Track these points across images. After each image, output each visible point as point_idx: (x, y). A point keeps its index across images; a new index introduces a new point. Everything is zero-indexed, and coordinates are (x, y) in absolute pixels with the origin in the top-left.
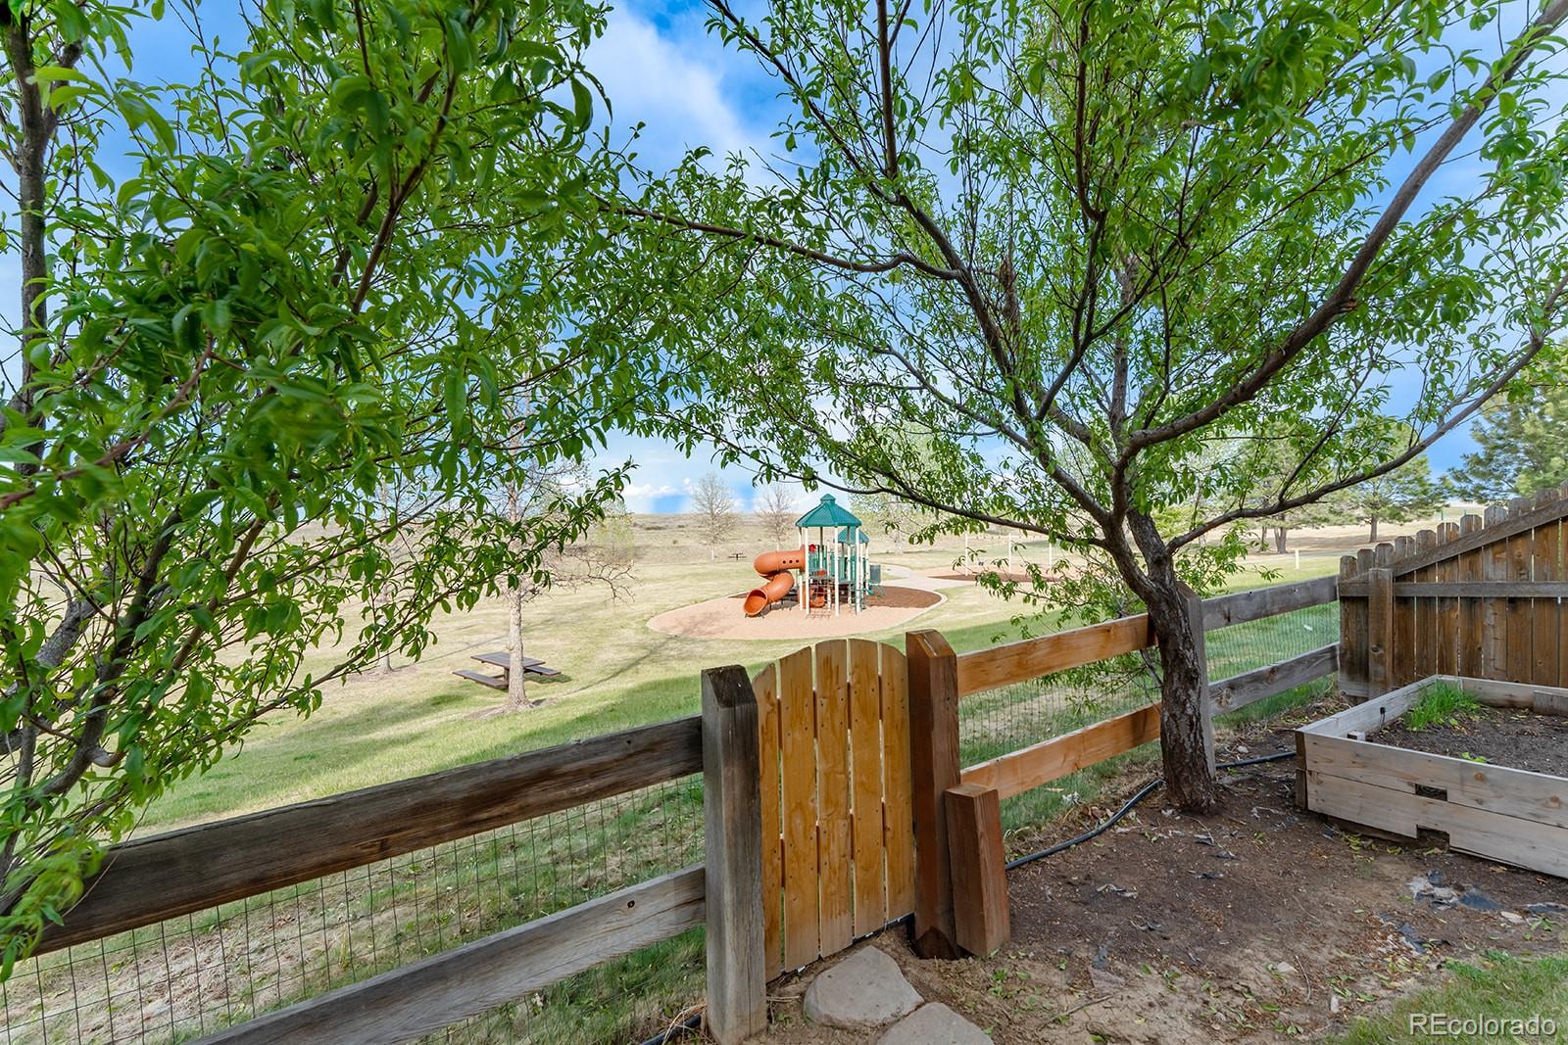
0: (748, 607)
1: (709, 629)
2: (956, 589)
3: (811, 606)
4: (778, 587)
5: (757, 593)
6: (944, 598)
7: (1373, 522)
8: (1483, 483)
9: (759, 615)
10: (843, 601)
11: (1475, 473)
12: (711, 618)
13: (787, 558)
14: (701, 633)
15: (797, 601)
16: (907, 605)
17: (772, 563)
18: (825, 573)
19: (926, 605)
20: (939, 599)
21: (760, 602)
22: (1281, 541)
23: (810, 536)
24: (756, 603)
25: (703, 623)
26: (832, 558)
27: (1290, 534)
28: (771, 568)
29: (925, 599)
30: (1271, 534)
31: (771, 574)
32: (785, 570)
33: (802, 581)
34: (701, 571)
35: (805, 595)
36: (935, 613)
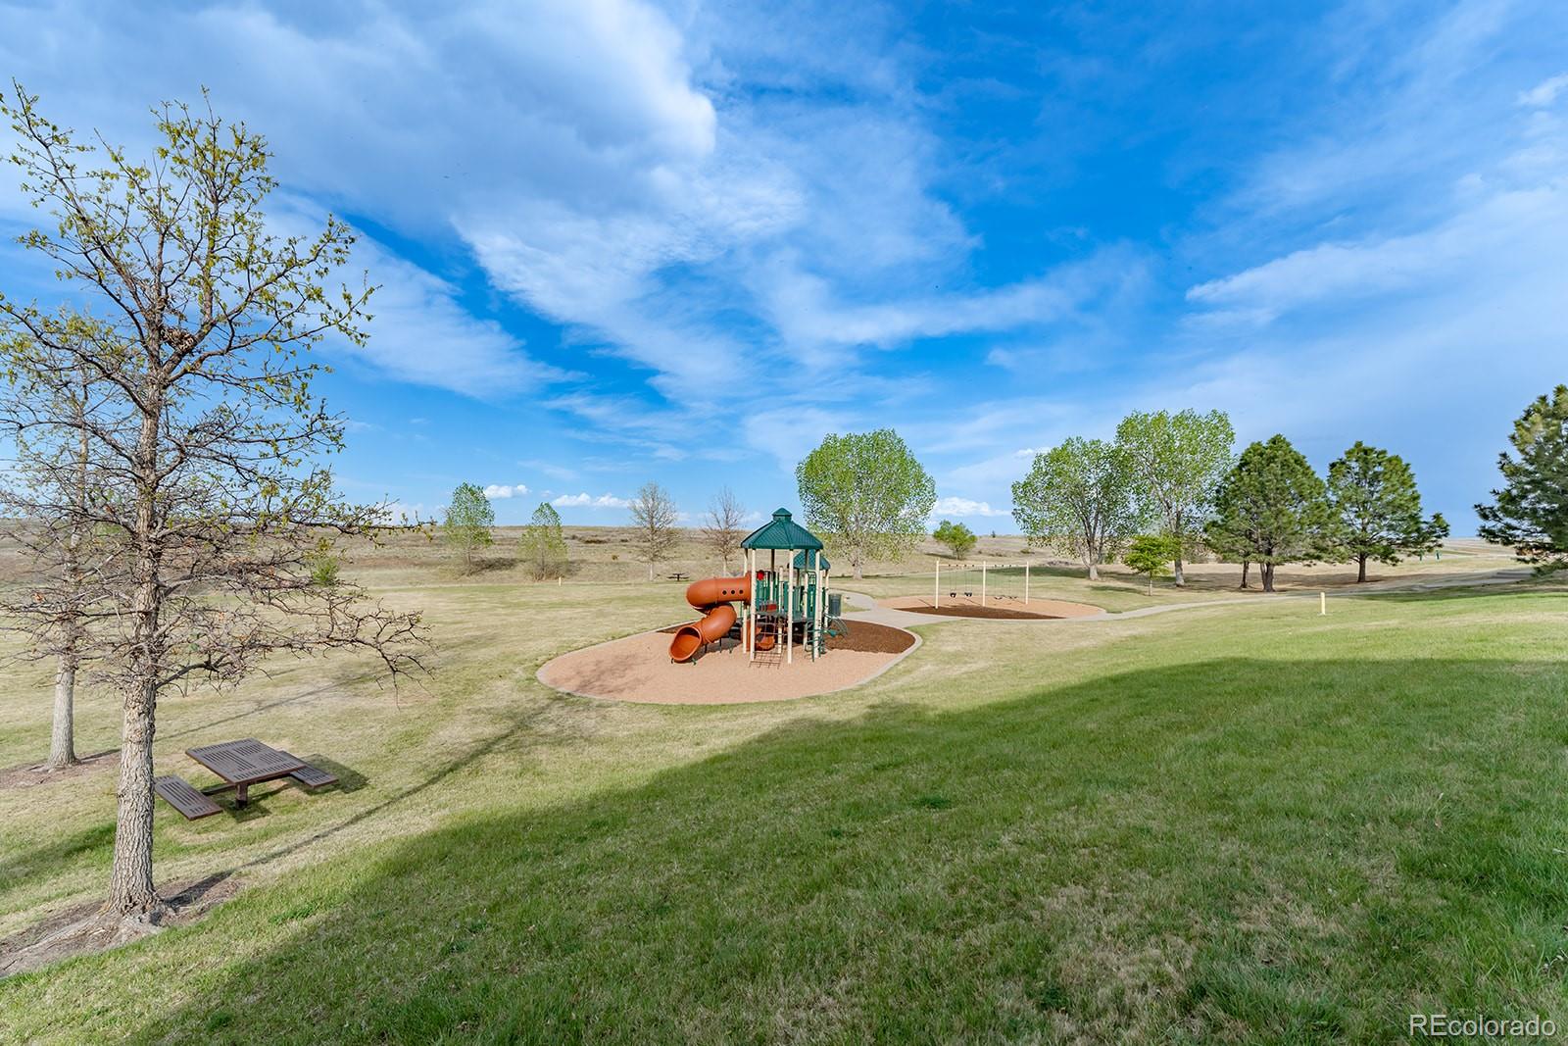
0: (676, 650)
1: (619, 682)
2: (929, 627)
3: (757, 648)
4: (717, 623)
5: (688, 631)
6: (919, 640)
7: (1362, 561)
8: (1514, 523)
9: (689, 660)
10: (798, 640)
11: (1507, 513)
12: (625, 663)
13: (728, 587)
14: (603, 690)
15: (740, 638)
16: (875, 650)
17: (709, 592)
18: (775, 607)
19: (898, 649)
20: (912, 640)
21: (692, 643)
22: (1267, 577)
23: (757, 560)
24: (687, 645)
25: (612, 671)
26: (785, 586)
27: (1277, 570)
28: (707, 600)
29: (896, 641)
30: (1255, 568)
31: (707, 607)
32: (725, 603)
33: (748, 615)
34: (633, 594)
35: (750, 632)
36: (911, 663)
